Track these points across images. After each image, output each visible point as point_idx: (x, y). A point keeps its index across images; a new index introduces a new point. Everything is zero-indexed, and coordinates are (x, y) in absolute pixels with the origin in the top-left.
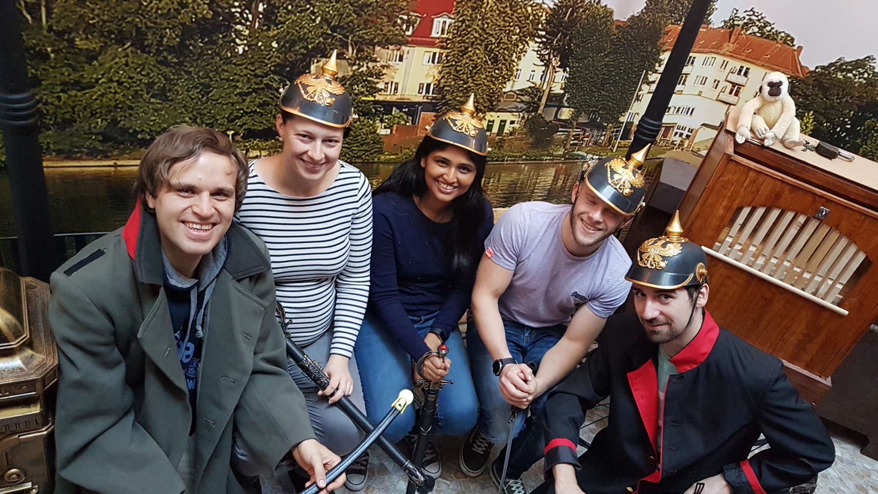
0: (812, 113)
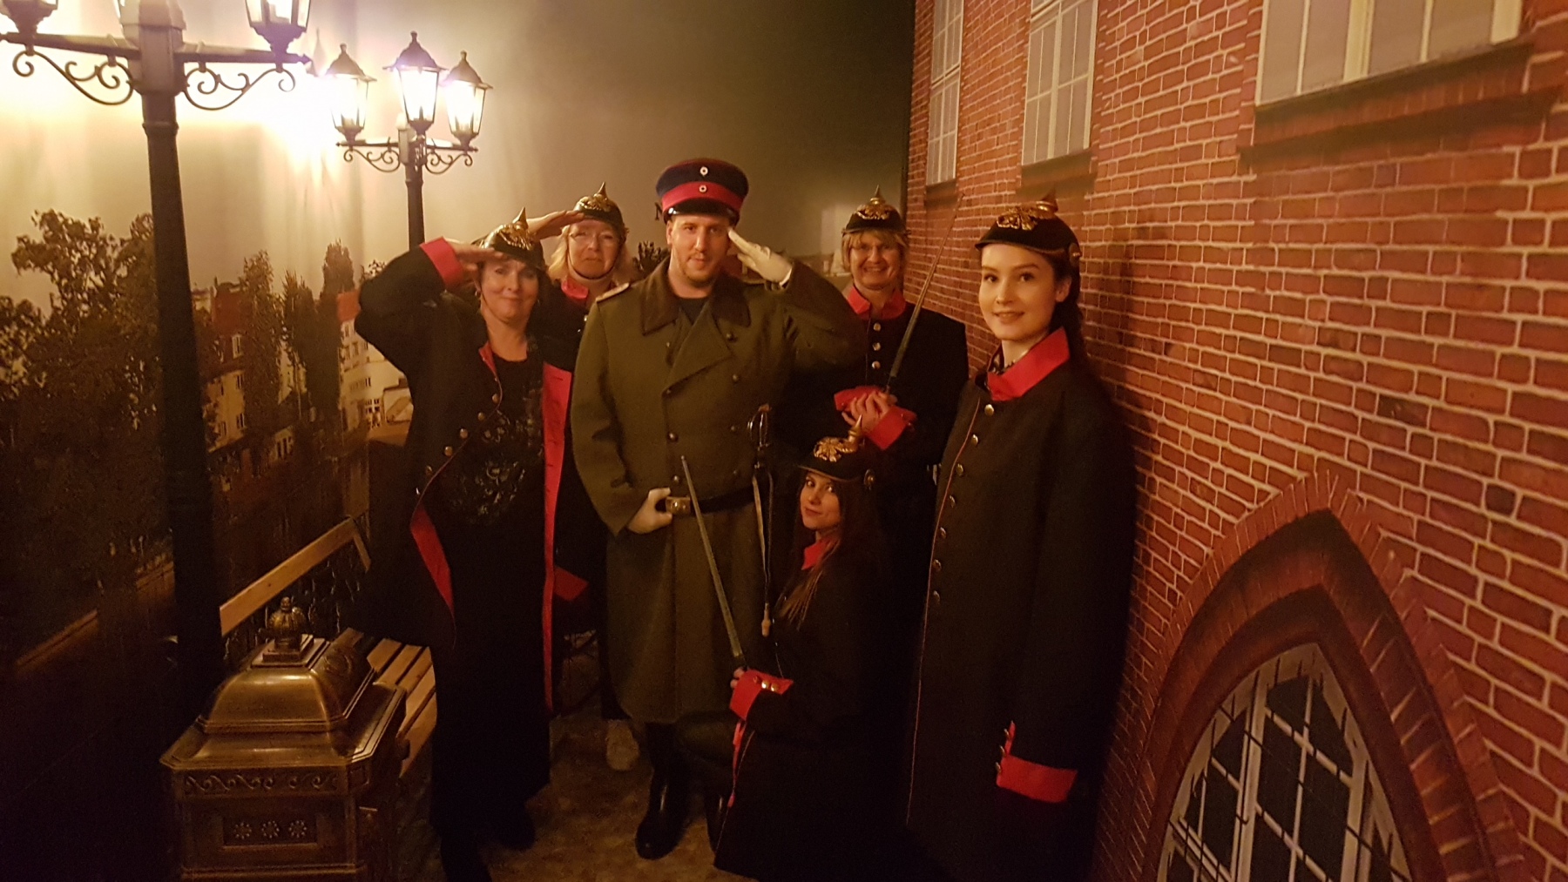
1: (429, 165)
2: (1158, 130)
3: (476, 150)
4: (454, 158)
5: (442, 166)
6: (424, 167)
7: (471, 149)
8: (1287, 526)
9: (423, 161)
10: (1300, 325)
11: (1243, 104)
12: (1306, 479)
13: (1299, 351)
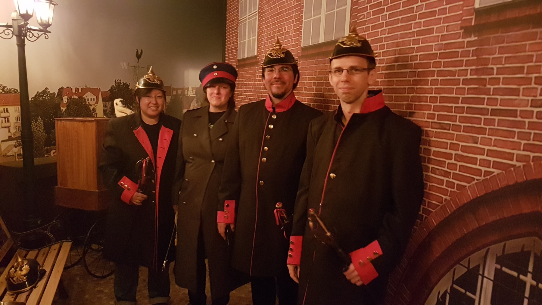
0: (39, 117)
1: (28, 37)
2: (400, 25)
3: (50, 32)
4: (40, 35)
5: (34, 39)
6: (25, 38)
7: (48, 32)
8: (508, 186)
9: (25, 35)
10: (516, 99)
11: (465, 8)
12: (524, 166)
13: (517, 110)
